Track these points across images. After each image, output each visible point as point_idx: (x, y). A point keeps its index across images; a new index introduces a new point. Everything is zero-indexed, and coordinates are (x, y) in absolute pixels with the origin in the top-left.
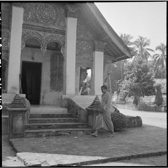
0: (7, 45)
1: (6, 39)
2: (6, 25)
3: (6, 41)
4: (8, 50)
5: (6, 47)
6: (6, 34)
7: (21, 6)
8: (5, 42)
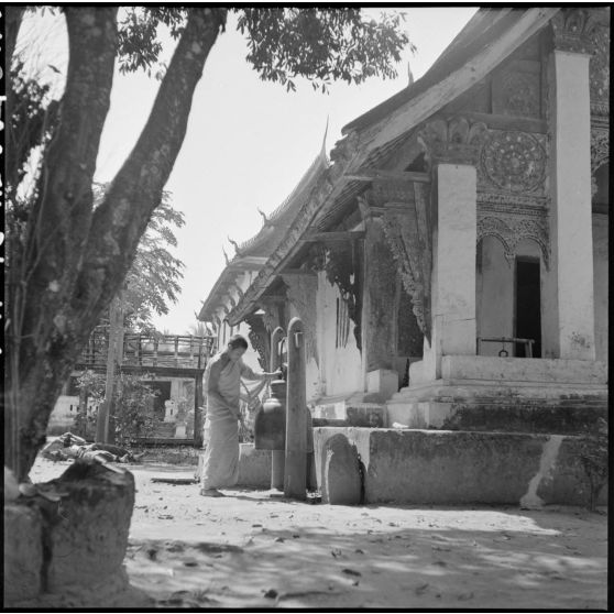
0: (543, 188)
1: (538, 167)
2: (534, 120)
3: (539, 174)
4: (548, 206)
5: (539, 194)
6: (537, 150)
7: (583, 50)
8: (535, 176)
